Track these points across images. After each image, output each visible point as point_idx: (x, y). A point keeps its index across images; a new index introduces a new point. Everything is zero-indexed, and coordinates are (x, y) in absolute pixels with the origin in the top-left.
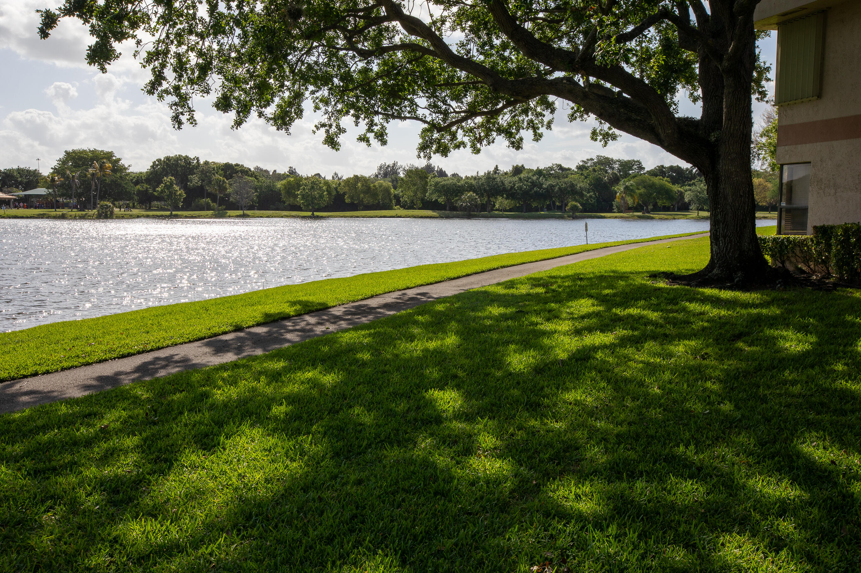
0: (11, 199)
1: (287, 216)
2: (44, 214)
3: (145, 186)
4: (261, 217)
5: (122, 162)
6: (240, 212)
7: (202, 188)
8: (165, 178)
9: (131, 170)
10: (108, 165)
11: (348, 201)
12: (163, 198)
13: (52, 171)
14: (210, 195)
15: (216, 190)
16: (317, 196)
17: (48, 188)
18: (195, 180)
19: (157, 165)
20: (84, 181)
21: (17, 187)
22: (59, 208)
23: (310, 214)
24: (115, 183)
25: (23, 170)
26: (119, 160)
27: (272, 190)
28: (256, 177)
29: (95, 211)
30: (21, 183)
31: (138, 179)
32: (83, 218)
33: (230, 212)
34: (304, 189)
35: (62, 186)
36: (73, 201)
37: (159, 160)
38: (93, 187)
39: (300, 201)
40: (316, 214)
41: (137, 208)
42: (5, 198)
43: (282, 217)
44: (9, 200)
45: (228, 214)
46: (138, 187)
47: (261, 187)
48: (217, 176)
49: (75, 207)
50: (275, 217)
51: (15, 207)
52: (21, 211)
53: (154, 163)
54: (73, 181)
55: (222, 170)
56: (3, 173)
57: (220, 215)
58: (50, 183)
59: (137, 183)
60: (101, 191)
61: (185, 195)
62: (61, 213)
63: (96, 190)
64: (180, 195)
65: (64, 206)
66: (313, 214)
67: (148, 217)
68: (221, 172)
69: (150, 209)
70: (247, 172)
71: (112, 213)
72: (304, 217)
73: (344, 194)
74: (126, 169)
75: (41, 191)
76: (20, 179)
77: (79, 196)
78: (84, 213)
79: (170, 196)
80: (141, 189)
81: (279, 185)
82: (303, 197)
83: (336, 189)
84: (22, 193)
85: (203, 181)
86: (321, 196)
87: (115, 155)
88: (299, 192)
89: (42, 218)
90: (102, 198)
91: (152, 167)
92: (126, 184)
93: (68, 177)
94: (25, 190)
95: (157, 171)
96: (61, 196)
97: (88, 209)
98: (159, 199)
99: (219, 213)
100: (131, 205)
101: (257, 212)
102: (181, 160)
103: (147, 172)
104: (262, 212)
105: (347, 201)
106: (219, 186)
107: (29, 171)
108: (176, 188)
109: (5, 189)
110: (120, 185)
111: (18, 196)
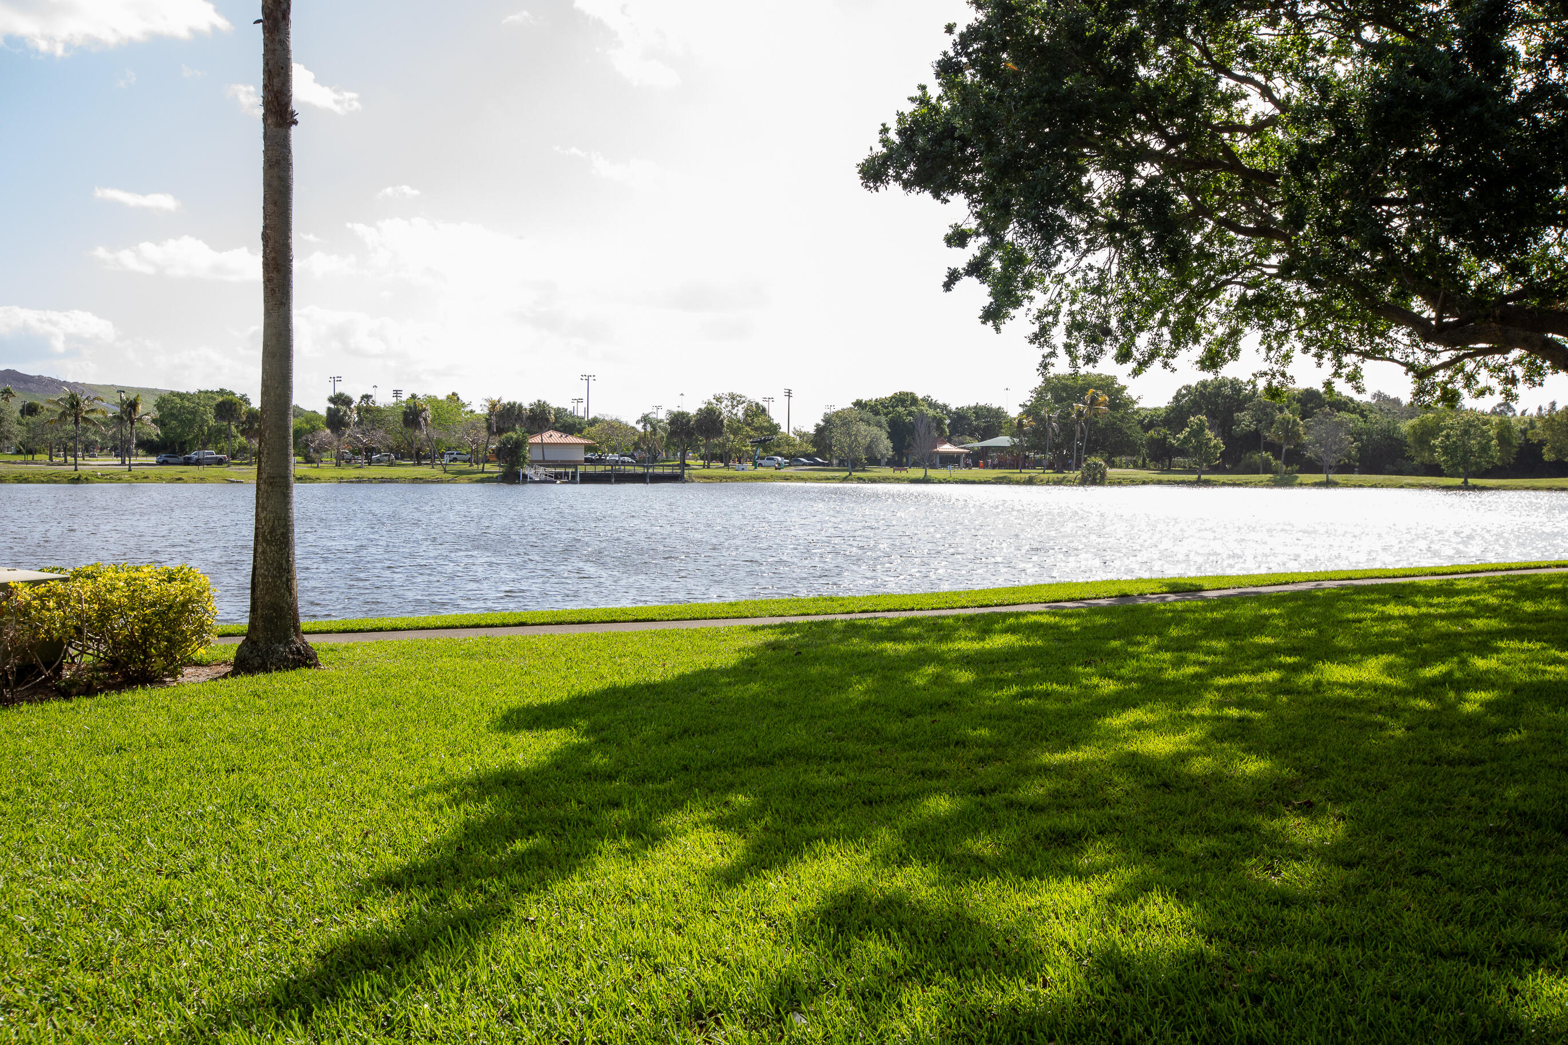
0: (962, 453)
1: (1411, 486)
2: (1004, 478)
3: (1164, 431)
4: (1361, 486)
5: (1126, 393)
6: (1321, 477)
7: (1256, 434)
8: (1192, 419)
9: (1142, 404)
10: (1104, 398)
11: (1548, 456)
12: (1188, 451)
13: (1021, 410)
14: (1271, 447)
15: (1280, 438)
16: (1475, 448)
17: (1012, 436)
18: (1245, 420)
19: (1184, 396)
20: (1065, 425)
21: (971, 435)
22: (1025, 468)
23: (1459, 481)
24: (1113, 428)
25: (982, 408)
26: (1124, 388)
27: (1391, 438)
28: (1362, 414)
29: (1078, 473)
30: (977, 429)
31: (1151, 421)
32: (1058, 483)
33: (1303, 477)
34: (1448, 436)
35: (1035, 432)
36: (1049, 456)
37: (1188, 388)
38: (1078, 435)
39: (1439, 457)
40: (1471, 481)
41: (1149, 469)
42: (954, 453)
43: (1402, 487)
44: (959, 454)
45: (1298, 481)
46: (1152, 432)
47: (1369, 433)
48: (1287, 414)
49: (1050, 466)
50: (1387, 486)
51: (967, 466)
52: (976, 473)
53: (1179, 392)
54: (1050, 424)
55: (1299, 401)
56: (955, 413)
57: (1285, 482)
58: (1017, 428)
59: (1151, 425)
60: (1089, 441)
61: (1223, 447)
62: (1027, 476)
63: (1082, 440)
64: (1215, 446)
65: (1035, 464)
66: (1466, 482)
67: (1160, 482)
68: (1296, 405)
69: (1169, 471)
70: (1346, 403)
71: (1103, 475)
72: (1448, 488)
73: (1542, 443)
74: (1133, 402)
75: (1003, 441)
76: (975, 423)
77: (1058, 447)
78: (1061, 476)
79: (1197, 449)
80: (1155, 436)
81: (1405, 426)
82: (1446, 450)
83: (1524, 432)
84: (977, 445)
85: (1259, 421)
86: (1485, 449)
87: (1118, 381)
88: (1437, 442)
89: (1001, 483)
90: (1091, 451)
91: (1176, 398)
92: (1129, 428)
93: (1043, 419)
94: (982, 440)
95: (1182, 407)
96: (1029, 449)
97: (1069, 470)
98: (1182, 452)
99: (1282, 479)
100: (1140, 462)
101: (1355, 478)
102: (1225, 385)
103: (1166, 408)
104: (1364, 477)
105: (1546, 458)
106: (1286, 431)
107: (989, 410)
108: (1209, 434)
109: (955, 439)
110: (1120, 430)
111: (971, 449)
